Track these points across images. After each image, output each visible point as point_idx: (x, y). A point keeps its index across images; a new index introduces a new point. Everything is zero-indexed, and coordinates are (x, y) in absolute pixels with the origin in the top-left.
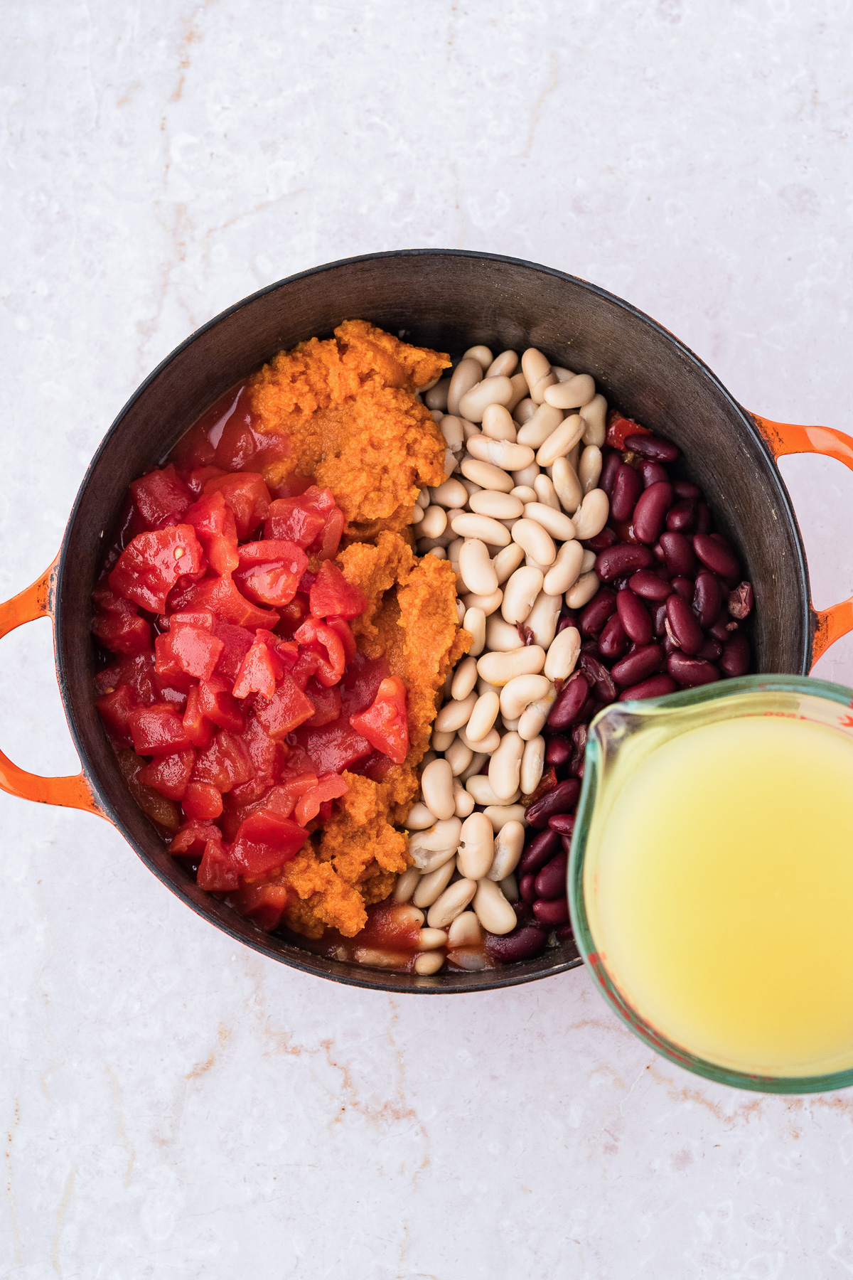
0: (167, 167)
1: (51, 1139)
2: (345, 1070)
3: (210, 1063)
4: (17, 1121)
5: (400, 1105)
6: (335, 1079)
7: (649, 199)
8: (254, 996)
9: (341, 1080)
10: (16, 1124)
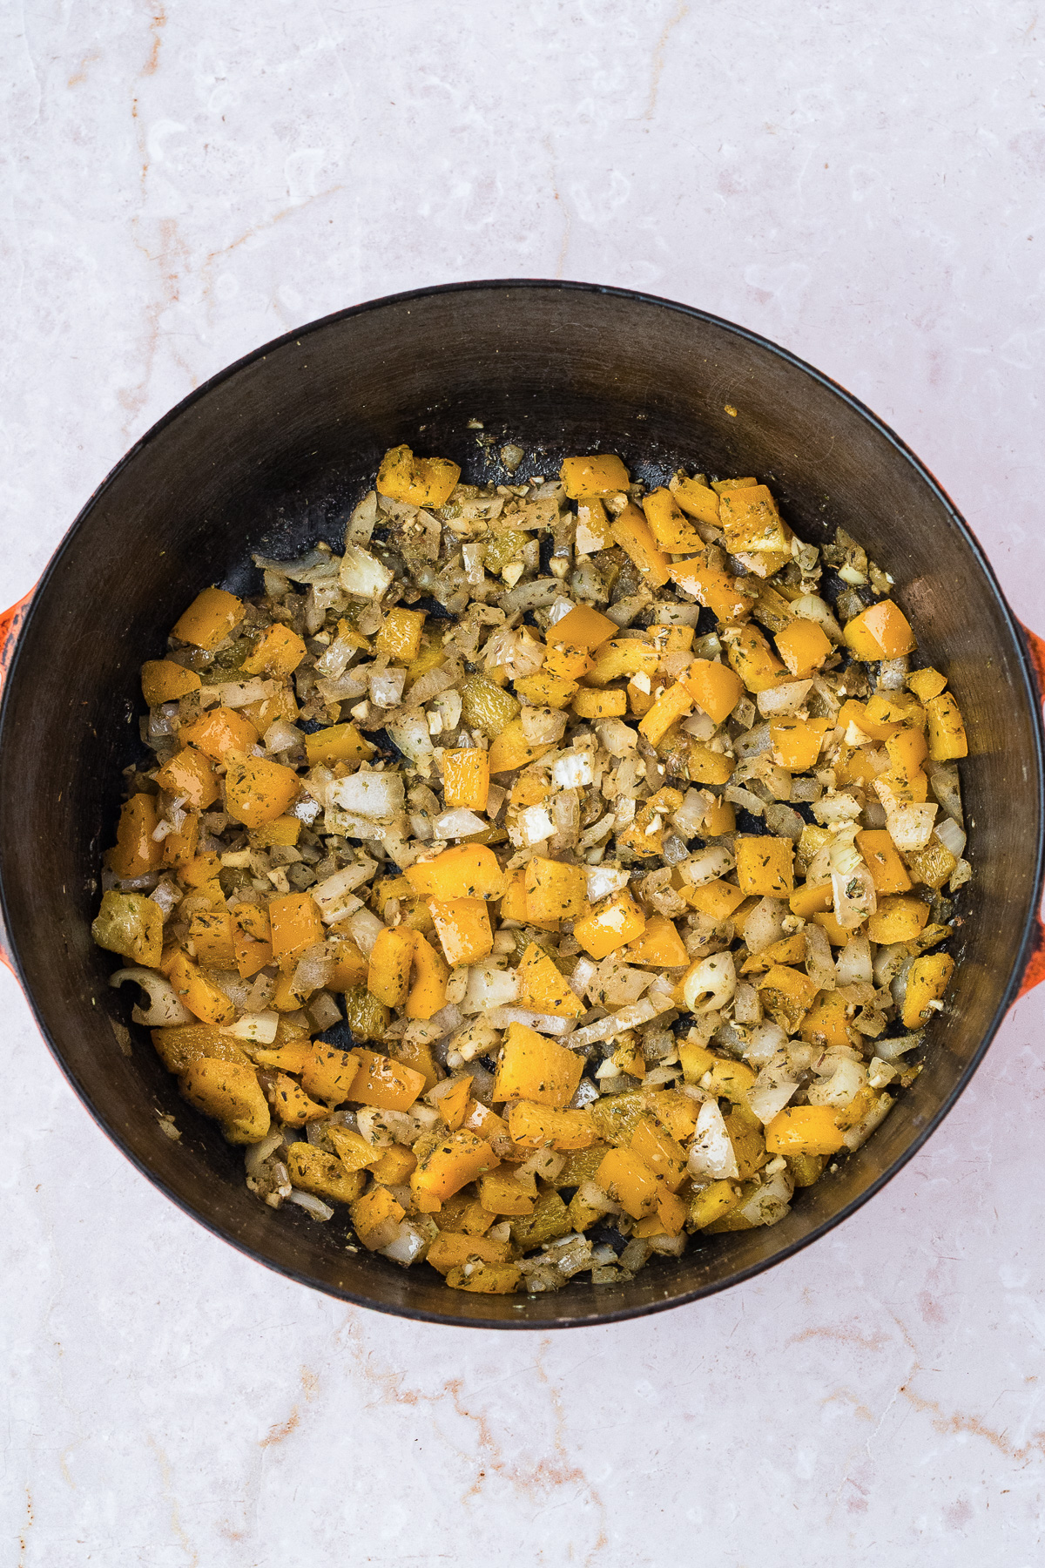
0: (145, 168)
1: (79, 1542)
2: (482, 1420)
3: (292, 1423)
4: (31, 1521)
5: (561, 1464)
6: (467, 1433)
7: (827, 166)
8: (348, 1326)
9: (476, 1435)
10: (30, 1524)
